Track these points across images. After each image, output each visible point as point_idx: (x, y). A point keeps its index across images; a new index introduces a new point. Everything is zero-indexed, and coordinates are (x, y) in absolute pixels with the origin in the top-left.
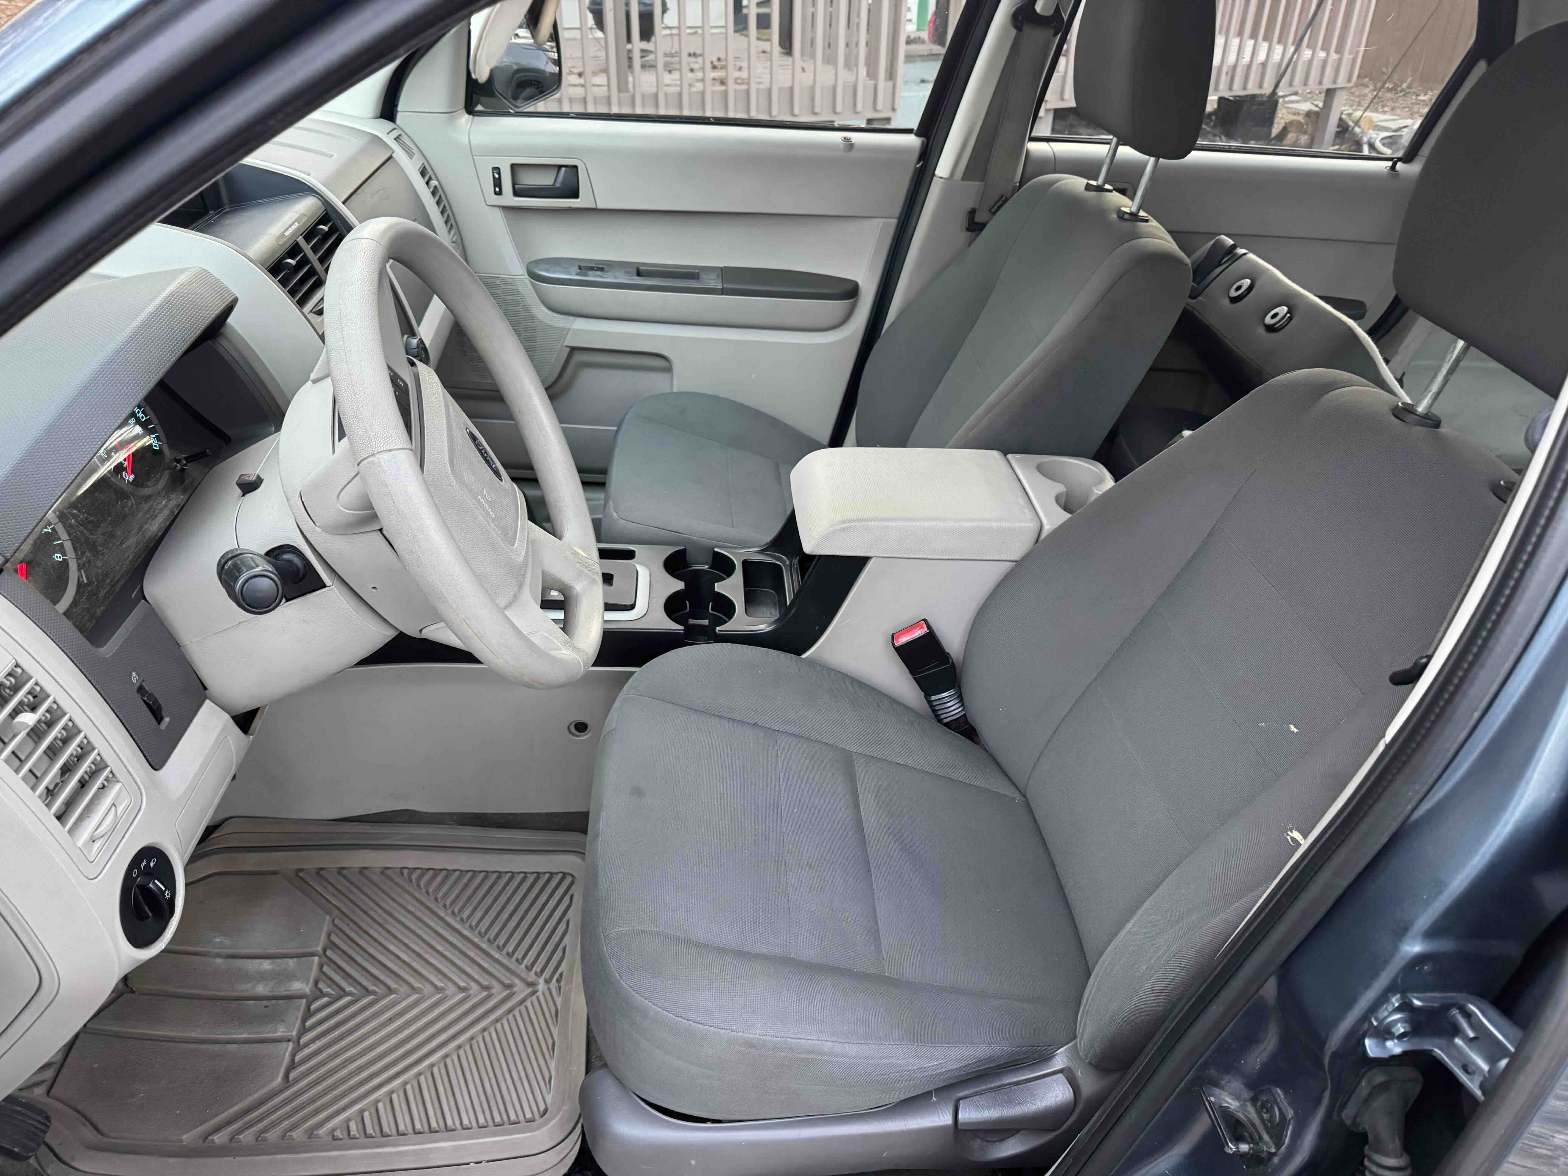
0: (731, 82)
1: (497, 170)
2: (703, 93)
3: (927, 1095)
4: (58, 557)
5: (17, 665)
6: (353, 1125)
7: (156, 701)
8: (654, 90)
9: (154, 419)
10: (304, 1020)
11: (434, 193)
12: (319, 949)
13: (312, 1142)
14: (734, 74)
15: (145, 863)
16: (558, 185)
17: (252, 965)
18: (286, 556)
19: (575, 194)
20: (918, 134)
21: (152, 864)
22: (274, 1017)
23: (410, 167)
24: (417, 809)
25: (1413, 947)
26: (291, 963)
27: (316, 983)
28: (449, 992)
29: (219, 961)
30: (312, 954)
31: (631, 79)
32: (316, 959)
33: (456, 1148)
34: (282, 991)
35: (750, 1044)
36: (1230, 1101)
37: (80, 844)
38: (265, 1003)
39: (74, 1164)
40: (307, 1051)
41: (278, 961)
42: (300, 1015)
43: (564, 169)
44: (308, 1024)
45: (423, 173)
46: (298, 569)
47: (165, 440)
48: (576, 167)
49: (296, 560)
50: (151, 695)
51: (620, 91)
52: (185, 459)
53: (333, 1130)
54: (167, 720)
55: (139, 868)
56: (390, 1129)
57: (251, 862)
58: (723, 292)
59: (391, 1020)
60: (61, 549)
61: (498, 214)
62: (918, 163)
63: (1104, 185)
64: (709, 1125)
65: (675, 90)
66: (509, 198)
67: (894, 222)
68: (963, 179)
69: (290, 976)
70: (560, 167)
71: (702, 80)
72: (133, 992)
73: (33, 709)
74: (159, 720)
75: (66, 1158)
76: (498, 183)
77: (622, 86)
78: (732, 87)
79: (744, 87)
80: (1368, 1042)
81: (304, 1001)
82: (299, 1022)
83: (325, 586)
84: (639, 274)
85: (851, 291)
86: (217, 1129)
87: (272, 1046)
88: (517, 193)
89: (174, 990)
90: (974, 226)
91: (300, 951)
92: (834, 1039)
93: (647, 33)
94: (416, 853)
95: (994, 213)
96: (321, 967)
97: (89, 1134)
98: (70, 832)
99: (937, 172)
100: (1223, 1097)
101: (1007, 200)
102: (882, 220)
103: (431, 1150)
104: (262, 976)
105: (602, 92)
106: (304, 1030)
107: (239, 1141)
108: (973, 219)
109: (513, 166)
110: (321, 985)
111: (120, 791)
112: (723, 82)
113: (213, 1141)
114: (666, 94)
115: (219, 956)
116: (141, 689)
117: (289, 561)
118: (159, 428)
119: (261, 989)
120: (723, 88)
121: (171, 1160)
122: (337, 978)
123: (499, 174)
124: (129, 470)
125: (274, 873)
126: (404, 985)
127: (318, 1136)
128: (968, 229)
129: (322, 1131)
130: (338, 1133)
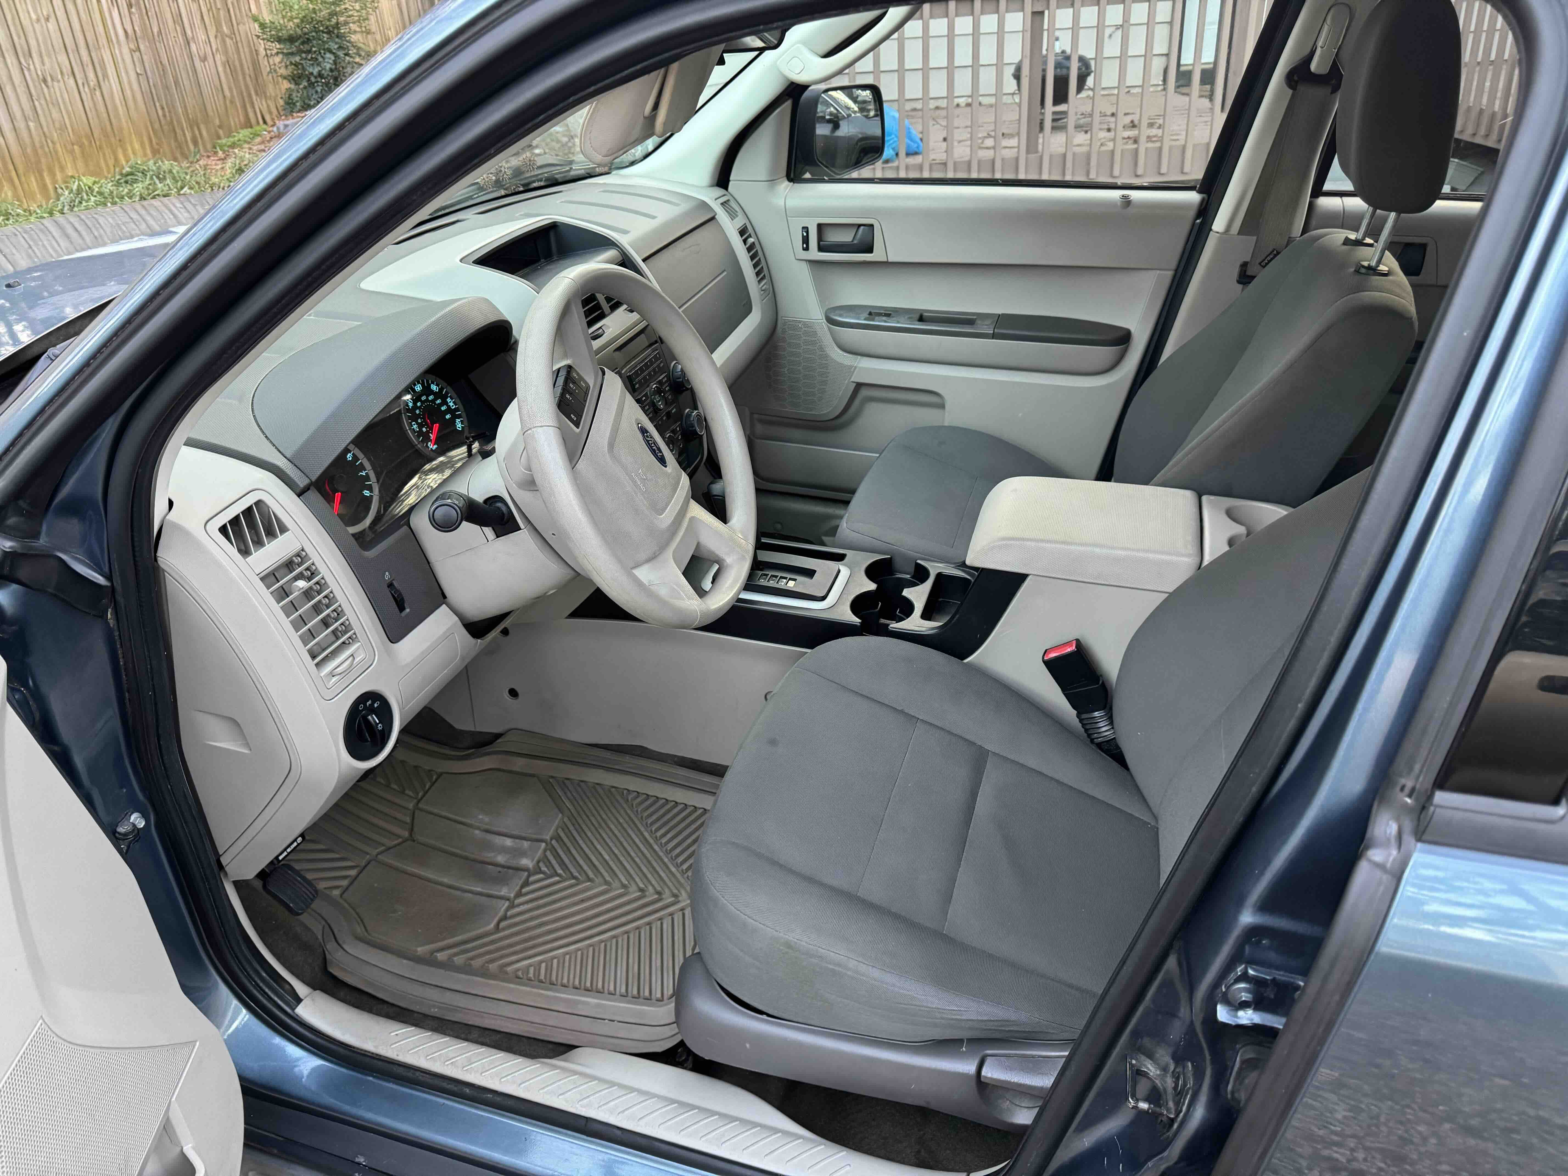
0: (1143, 139)
1: (806, 229)
2: (1113, 152)
3: (958, 1042)
4: (367, 493)
5: (303, 550)
6: (532, 970)
7: (400, 594)
8: (1063, 150)
9: (461, 407)
10: (522, 887)
11: (749, 249)
12: (548, 838)
13: (501, 975)
14: (1146, 132)
15: (369, 702)
16: (855, 242)
17: (498, 840)
18: (499, 505)
19: (870, 250)
20: (1199, 192)
21: (376, 705)
22: (501, 880)
23: (730, 227)
24: (649, 747)
25: (1247, 918)
26: (526, 844)
27: (538, 862)
28: (631, 890)
29: (477, 832)
30: (542, 841)
31: (1040, 141)
32: (543, 845)
33: (598, 1006)
34: (513, 863)
35: (788, 945)
36: (1151, 1068)
37: (322, 675)
38: (499, 869)
39: (345, 947)
40: (517, 910)
41: (517, 841)
42: (520, 882)
43: (862, 228)
44: (524, 890)
45: (743, 232)
46: (503, 514)
47: (466, 424)
48: (872, 226)
49: (504, 509)
50: (397, 591)
51: (1028, 152)
52: (473, 437)
53: (518, 970)
54: (408, 610)
55: (365, 705)
56: (557, 980)
57: (519, 764)
58: (994, 336)
59: (582, 901)
60: (370, 488)
61: (805, 267)
62: (1197, 218)
63: (1364, 239)
64: (765, 1017)
65: (1085, 149)
66: (814, 253)
67: (1170, 274)
68: (1238, 234)
69: (523, 854)
70: (859, 226)
71: (1114, 140)
72: (414, 841)
73: (309, 579)
74: (401, 608)
75: (341, 942)
76: (806, 240)
77: (1031, 147)
78: (1143, 146)
79: (1158, 144)
80: (1219, 1008)
81: (526, 874)
82: (518, 888)
83: (520, 529)
84: (921, 319)
85: (1123, 338)
86: (442, 949)
87: (494, 901)
88: (821, 249)
89: (443, 846)
90: (1245, 278)
91: (535, 836)
92: (860, 959)
93: (1061, 96)
94: (639, 779)
95: (1264, 267)
96: (545, 851)
97: (359, 930)
98: (317, 665)
99: (1213, 228)
100: (1146, 1063)
101: (1278, 253)
102: (1158, 272)
103: (579, 1002)
104: (504, 850)
105: (1009, 154)
106: (519, 894)
107: (453, 961)
108: (1245, 271)
109: (820, 226)
110: (541, 864)
111: (358, 648)
112: (1136, 141)
113: (436, 957)
114: (1074, 154)
115: (478, 828)
116: (390, 585)
117: (499, 508)
118: (464, 415)
119: (500, 859)
120: (1135, 146)
121: (405, 961)
122: (554, 862)
123: (807, 232)
124: (433, 441)
125: (533, 776)
126: (600, 877)
127: (507, 973)
128: (1239, 282)
129: (509, 969)
130: (520, 974)
